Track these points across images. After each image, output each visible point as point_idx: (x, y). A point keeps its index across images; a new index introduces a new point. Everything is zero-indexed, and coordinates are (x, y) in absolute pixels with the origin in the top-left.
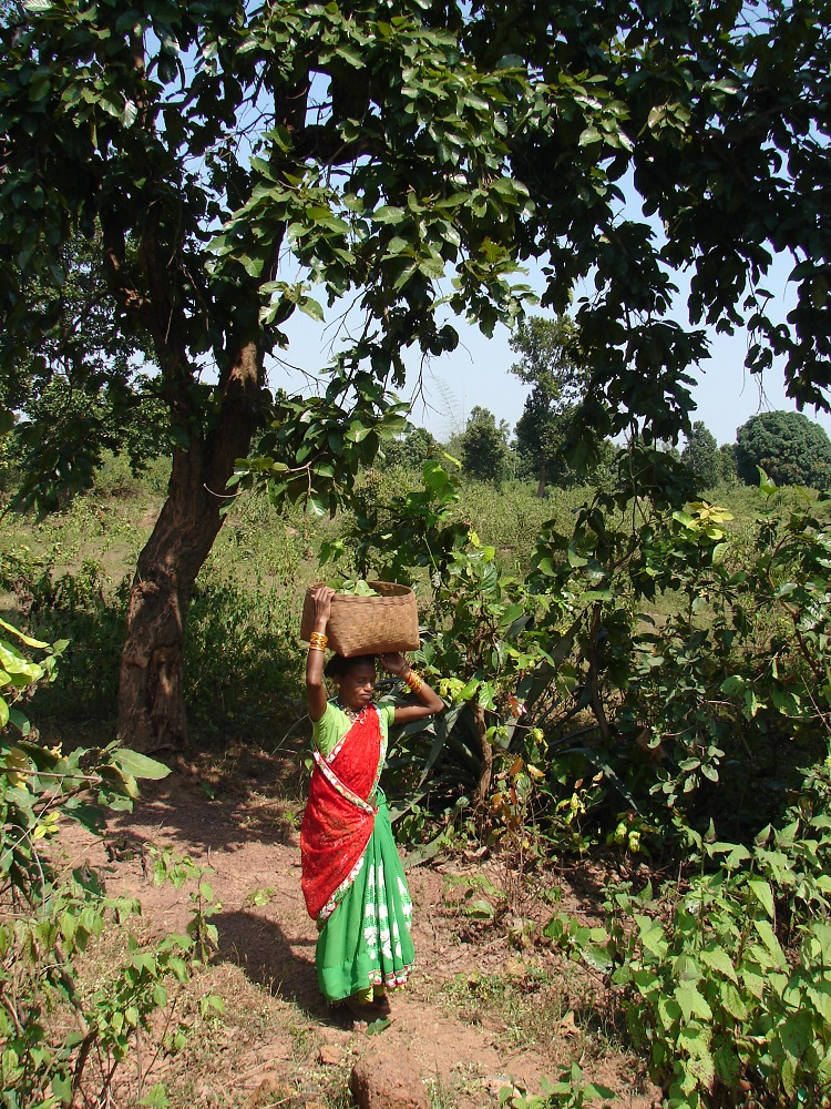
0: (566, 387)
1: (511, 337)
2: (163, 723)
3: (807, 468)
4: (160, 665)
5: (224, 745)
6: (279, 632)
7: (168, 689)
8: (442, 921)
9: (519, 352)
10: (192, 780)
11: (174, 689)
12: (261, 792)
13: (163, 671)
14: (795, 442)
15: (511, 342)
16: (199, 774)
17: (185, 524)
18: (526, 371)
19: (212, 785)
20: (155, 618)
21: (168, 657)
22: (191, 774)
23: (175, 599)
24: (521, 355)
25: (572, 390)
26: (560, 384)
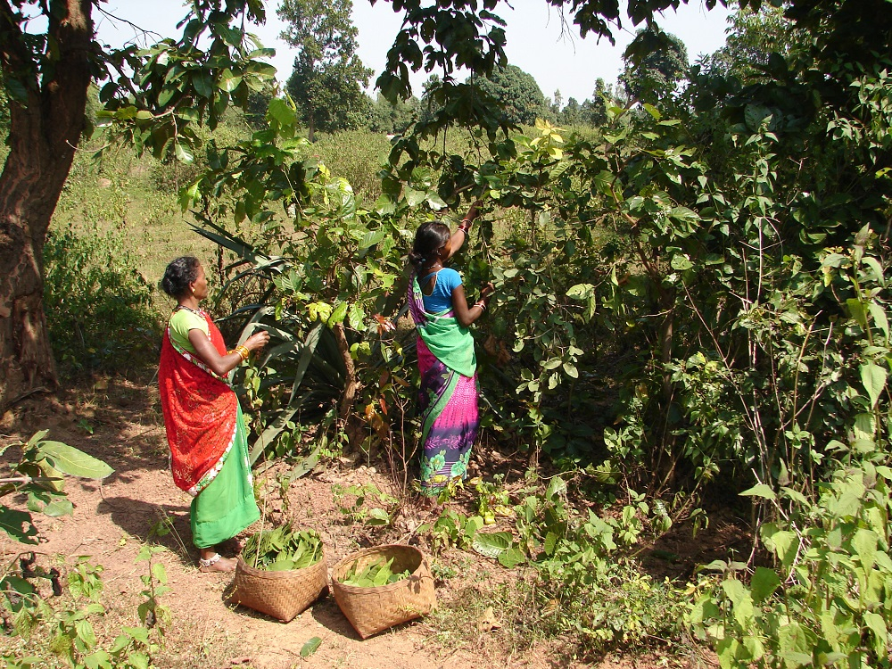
0: (327, 49)
1: (278, 8)
2: (33, 368)
3: (522, 109)
4: (23, 313)
5: (90, 380)
6: (120, 269)
7: (34, 336)
8: (338, 529)
9: (286, 21)
10: (69, 418)
11: (39, 335)
12: (135, 421)
13: (27, 319)
14: (511, 89)
15: (278, 12)
16: (74, 412)
17: (32, 176)
18: (293, 36)
19: (89, 421)
20: (12, 269)
21: (30, 304)
22: (67, 413)
23: (30, 249)
24: (287, 23)
25: (332, 51)
26: (322, 47)
